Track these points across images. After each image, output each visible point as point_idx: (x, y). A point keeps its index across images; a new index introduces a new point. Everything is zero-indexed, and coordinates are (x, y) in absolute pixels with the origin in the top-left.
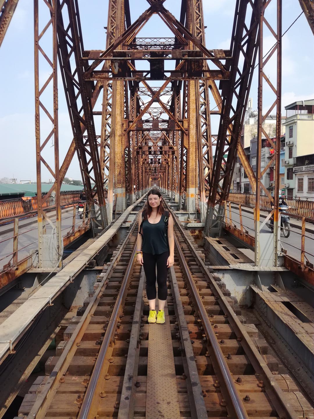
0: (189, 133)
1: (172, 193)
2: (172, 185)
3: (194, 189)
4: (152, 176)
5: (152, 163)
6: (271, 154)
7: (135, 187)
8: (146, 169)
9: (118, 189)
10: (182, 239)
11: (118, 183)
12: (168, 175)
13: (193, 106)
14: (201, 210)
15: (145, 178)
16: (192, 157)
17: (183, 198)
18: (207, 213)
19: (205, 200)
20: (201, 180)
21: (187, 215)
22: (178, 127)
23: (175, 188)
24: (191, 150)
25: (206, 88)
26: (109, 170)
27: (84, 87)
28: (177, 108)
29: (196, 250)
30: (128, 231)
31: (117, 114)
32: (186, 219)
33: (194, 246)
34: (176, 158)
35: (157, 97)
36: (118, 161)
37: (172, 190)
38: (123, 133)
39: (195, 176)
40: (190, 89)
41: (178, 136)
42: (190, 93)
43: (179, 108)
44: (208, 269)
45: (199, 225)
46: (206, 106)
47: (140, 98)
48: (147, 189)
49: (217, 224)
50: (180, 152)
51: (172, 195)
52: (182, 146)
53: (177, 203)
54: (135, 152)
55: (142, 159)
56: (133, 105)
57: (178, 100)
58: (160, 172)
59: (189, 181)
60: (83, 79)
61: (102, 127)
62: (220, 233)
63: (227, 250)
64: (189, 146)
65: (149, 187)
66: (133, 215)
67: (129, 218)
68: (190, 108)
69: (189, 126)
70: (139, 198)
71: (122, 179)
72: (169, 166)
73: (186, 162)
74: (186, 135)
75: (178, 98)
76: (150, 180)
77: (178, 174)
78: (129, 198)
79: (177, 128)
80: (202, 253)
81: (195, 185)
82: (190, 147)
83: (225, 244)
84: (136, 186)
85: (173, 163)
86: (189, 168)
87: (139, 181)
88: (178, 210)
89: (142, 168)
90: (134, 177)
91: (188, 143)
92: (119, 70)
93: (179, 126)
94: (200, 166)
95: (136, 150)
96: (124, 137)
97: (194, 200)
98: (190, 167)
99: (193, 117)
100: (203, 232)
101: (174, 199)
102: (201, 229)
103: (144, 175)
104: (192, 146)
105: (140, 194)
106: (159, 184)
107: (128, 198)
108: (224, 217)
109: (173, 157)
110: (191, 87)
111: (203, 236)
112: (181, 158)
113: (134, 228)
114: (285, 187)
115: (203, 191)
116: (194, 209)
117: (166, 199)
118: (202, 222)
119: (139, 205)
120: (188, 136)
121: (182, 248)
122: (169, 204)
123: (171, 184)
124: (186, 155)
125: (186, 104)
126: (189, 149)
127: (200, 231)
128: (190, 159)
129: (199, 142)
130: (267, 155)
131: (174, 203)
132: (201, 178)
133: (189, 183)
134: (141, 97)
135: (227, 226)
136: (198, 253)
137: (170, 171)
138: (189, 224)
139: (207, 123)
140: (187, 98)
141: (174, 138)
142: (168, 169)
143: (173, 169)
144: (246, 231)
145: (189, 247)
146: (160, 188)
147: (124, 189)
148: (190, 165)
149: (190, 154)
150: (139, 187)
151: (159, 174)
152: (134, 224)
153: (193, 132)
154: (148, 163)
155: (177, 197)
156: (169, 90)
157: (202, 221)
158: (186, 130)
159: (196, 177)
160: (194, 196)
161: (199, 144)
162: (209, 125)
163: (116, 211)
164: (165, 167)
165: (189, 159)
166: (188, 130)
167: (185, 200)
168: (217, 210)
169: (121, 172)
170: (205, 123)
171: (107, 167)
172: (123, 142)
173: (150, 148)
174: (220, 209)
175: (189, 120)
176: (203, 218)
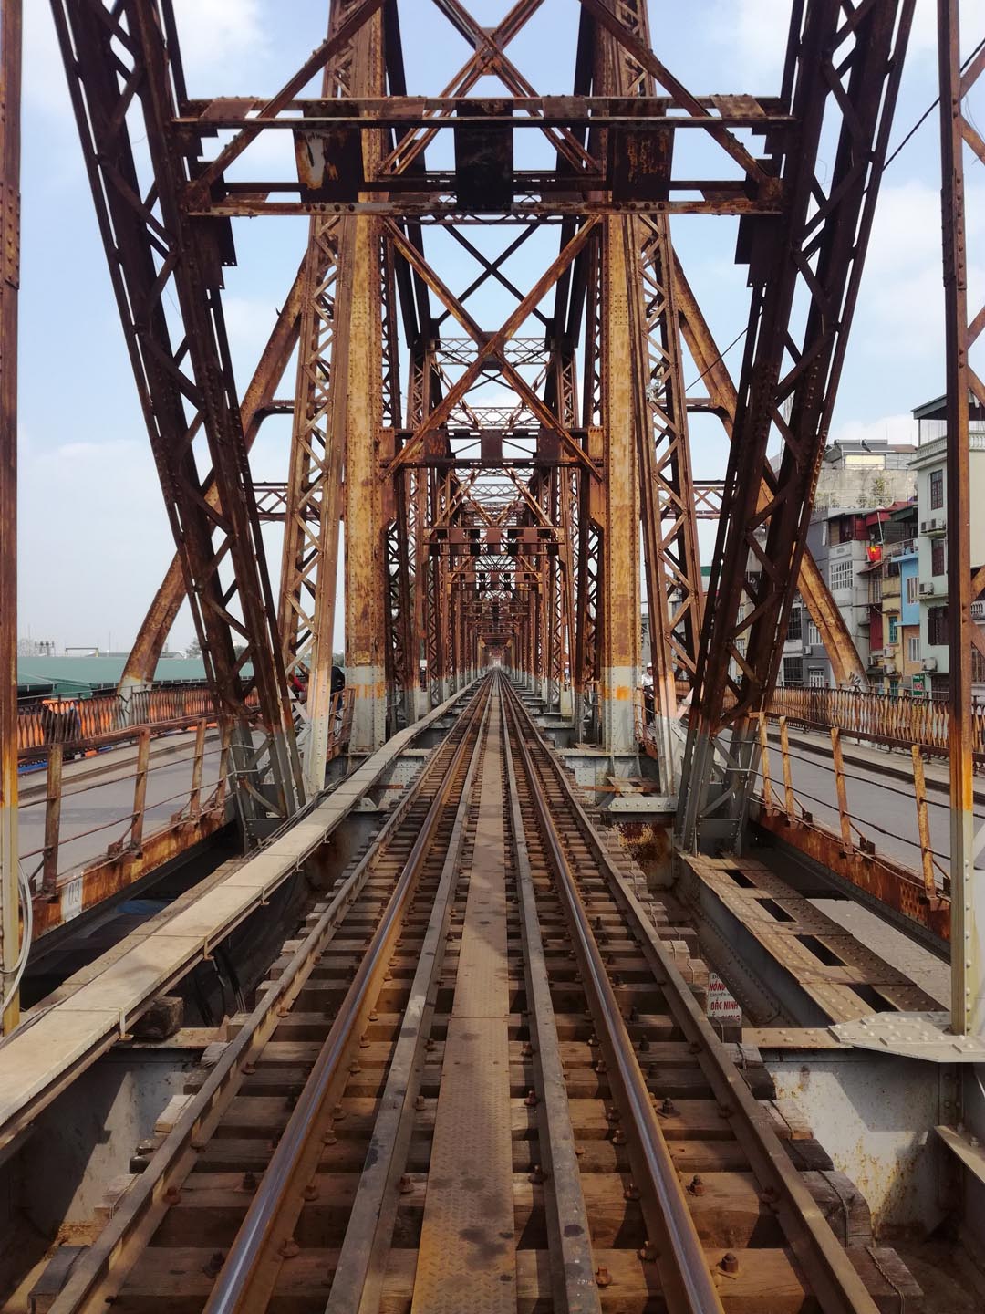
0: (608, 474)
1: (549, 686)
2: (550, 659)
3: (627, 670)
4: (485, 631)
5: (483, 587)
6: (870, 564)
7: (424, 663)
8: (464, 608)
9: (360, 668)
10: (595, 872)
11: (358, 648)
12: (537, 627)
13: (620, 382)
14: (659, 747)
15: (463, 637)
16: (620, 558)
17: (587, 703)
18: (686, 762)
19: (673, 712)
20: (658, 634)
21: (606, 764)
22: (571, 456)
23: (559, 670)
24: (615, 532)
25: (668, 310)
26: (317, 596)
27: (186, 246)
28: (564, 405)
29: (663, 937)
30: (374, 833)
31: (358, 409)
32: (602, 776)
33: (648, 912)
34: (563, 566)
35: (495, 352)
36: (359, 570)
37: (549, 676)
38: (376, 474)
39: (630, 623)
40: (611, 325)
41: (569, 495)
42: (611, 339)
43: (572, 405)
44: (739, 1065)
45: (655, 804)
46: (671, 370)
47: (441, 374)
48: (469, 674)
49: (727, 802)
50: (577, 546)
51: (550, 694)
52: (586, 523)
53: (567, 719)
54: (425, 547)
55: (451, 576)
56: (418, 396)
57: (569, 379)
58: (509, 619)
59: (609, 643)
60: (181, 211)
61: (293, 443)
62: (738, 840)
63: (781, 916)
64: (608, 520)
65: (475, 668)
66: (411, 763)
67: (397, 771)
68: (611, 388)
69: (607, 451)
70: (440, 702)
71: (372, 633)
72: (539, 597)
73: (599, 578)
74: (599, 481)
75: (569, 372)
76: (481, 645)
77: (570, 623)
78: (403, 700)
79: (565, 458)
80: (693, 956)
81: (632, 656)
82: (612, 524)
83: (764, 887)
84: (429, 663)
85: (551, 587)
86: (609, 598)
87: (439, 645)
88: (570, 745)
89: (452, 603)
90: (420, 632)
91: (604, 510)
92: (326, 173)
93: (572, 451)
94: (654, 581)
95: (427, 541)
96: (379, 488)
97: (630, 710)
98: (613, 594)
99: (620, 421)
100: (670, 832)
101: (557, 707)
102: (664, 821)
103: (458, 627)
104: (621, 518)
105: (445, 688)
106: (510, 658)
107: (399, 700)
108: (754, 774)
109: (552, 566)
110: (612, 317)
111: (669, 846)
112: (579, 566)
113: (402, 819)
114: (925, 668)
115: (665, 675)
116: (631, 742)
117: (529, 707)
118: (666, 795)
119: (438, 725)
120: (603, 486)
121: (597, 924)
122: (542, 723)
123: (547, 656)
124: (596, 556)
125: (596, 383)
126: (609, 528)
127: (658, 830)
128: (612, 564)
129: (648, 495)
130: (859, 566)
131: (559, 718)
132: (657, 627)
133: (610, 649)
134: (445, 368)
135: (769, 814)
136: (672, 954)
137: (545, 615)
138: (617, 800)
139: (676, 428)
140: (597, 363)
141: (554, 503)
142: (538, 607)
143: (553, 605)
144: (862, 839)
145: (629, 918)
146: (511, 672)
147: (380, 671)
148: (612, 586)
149: (613, 548)
150: (439, 665)
151: (508, 625)
152: (404, 801)
153: (621, 470)
154: (471, 586)
155: (567, 701)
156: (540, 348)
157: (663, 789)
158: (597, 465)
159: (634, 628)
160: (630, 696)
161: (648, 502)
162: (683, 437)
163: (351, 748)
164: (528, 603)
165: (609, 563)
166: (604, 462)
167: (594, 709)
168: (727, 747)
169: (370, 610)
170: (668, 431)
171: (308, 585)
172: (379, 504)
173: (475, 534)
174: (735, 744)
175: (608, 430)
176: (669, 778)
